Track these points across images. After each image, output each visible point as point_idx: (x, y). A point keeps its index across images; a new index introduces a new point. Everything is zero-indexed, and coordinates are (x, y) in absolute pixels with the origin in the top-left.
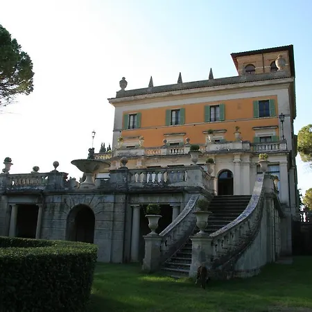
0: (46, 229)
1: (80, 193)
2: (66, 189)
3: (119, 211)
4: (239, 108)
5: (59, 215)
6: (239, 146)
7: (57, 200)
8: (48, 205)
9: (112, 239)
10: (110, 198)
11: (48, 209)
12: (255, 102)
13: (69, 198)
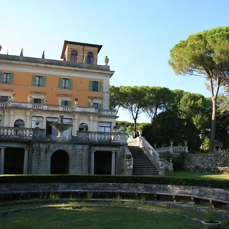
0: (35, 164)
1: (60, 143)
2: (49, 140)
3: (85, 154)
4: (81, 83)
5: (44, 155)
6: (93, 110)
7: (43, 146)
8: (35, 149)
9: (82, 169)
10: (80, 147)
11: (35, 152)
12: (90, 82)
13: (52, 146)
